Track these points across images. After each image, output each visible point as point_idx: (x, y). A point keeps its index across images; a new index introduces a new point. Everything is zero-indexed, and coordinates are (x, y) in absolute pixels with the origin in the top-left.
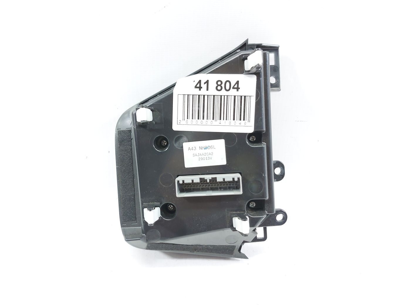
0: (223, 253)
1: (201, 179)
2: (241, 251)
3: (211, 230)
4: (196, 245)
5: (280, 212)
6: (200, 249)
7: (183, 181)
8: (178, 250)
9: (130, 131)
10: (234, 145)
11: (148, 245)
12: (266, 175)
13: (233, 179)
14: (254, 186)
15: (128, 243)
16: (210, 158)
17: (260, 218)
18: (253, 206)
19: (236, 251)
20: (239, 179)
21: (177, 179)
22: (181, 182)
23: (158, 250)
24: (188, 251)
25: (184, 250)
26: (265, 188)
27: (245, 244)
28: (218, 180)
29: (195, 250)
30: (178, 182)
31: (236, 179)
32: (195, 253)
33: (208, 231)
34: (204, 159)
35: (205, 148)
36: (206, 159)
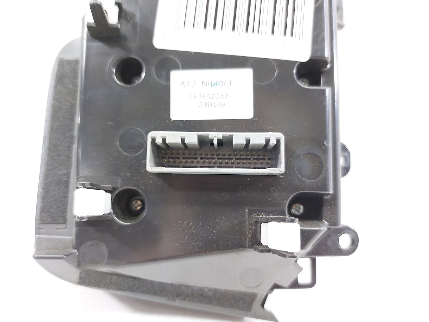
0: (231, 306)
1: (200, 137)
2: (266, 306)
3: (214, 251)
4: (180, 286)
5: (347, 230)
6: (187, 296)
7: (164, 140)
8: (143, 292)
9: (77, 62)
10: (271, 81)
11: (81, 273)
12: (330, 145)
13: (268, 141)
14: (306, 166)
15: (38, 262)
16: (221, 104)
17: (316, 232)
18: (298, 212)
19: (256, 305)
20: (278, 141)
21: (152, 134)
22: (159, 141)
23: (102, 288)
24: (164, 296)
25: (155, 294)
26: (327, 171)
27: (276, 291)
28: (236, 142)
29: (178, 296)
30: (153, 140)
31: (273, 142)
32: (177, 303)
33: (206, 251)
34: (210, 105)
35: (213, 84)
36: (213, 105)
